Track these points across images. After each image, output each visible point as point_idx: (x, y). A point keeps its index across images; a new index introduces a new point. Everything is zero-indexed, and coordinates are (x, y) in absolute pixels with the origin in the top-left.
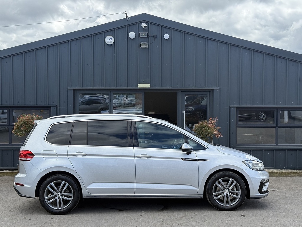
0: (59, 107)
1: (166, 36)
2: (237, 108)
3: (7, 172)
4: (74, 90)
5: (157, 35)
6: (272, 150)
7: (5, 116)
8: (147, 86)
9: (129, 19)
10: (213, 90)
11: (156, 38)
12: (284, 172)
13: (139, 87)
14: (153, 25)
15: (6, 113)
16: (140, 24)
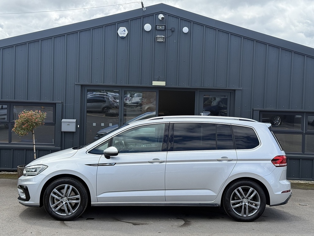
0: (64, 104)
1: (186, 30)
2: (260, 111)
3: (5, 174)
4: (82, 86)
5: (175, 28)
6: (298, 159)
7: (5, 112)
8: (163, 84)
9: (145, 9)
10: (235, 90)
11: (174, 31)
12: (311, 184)
13: (153, 85)
14: (171, 17)
15: (5, 109)
16: (157, 15)
